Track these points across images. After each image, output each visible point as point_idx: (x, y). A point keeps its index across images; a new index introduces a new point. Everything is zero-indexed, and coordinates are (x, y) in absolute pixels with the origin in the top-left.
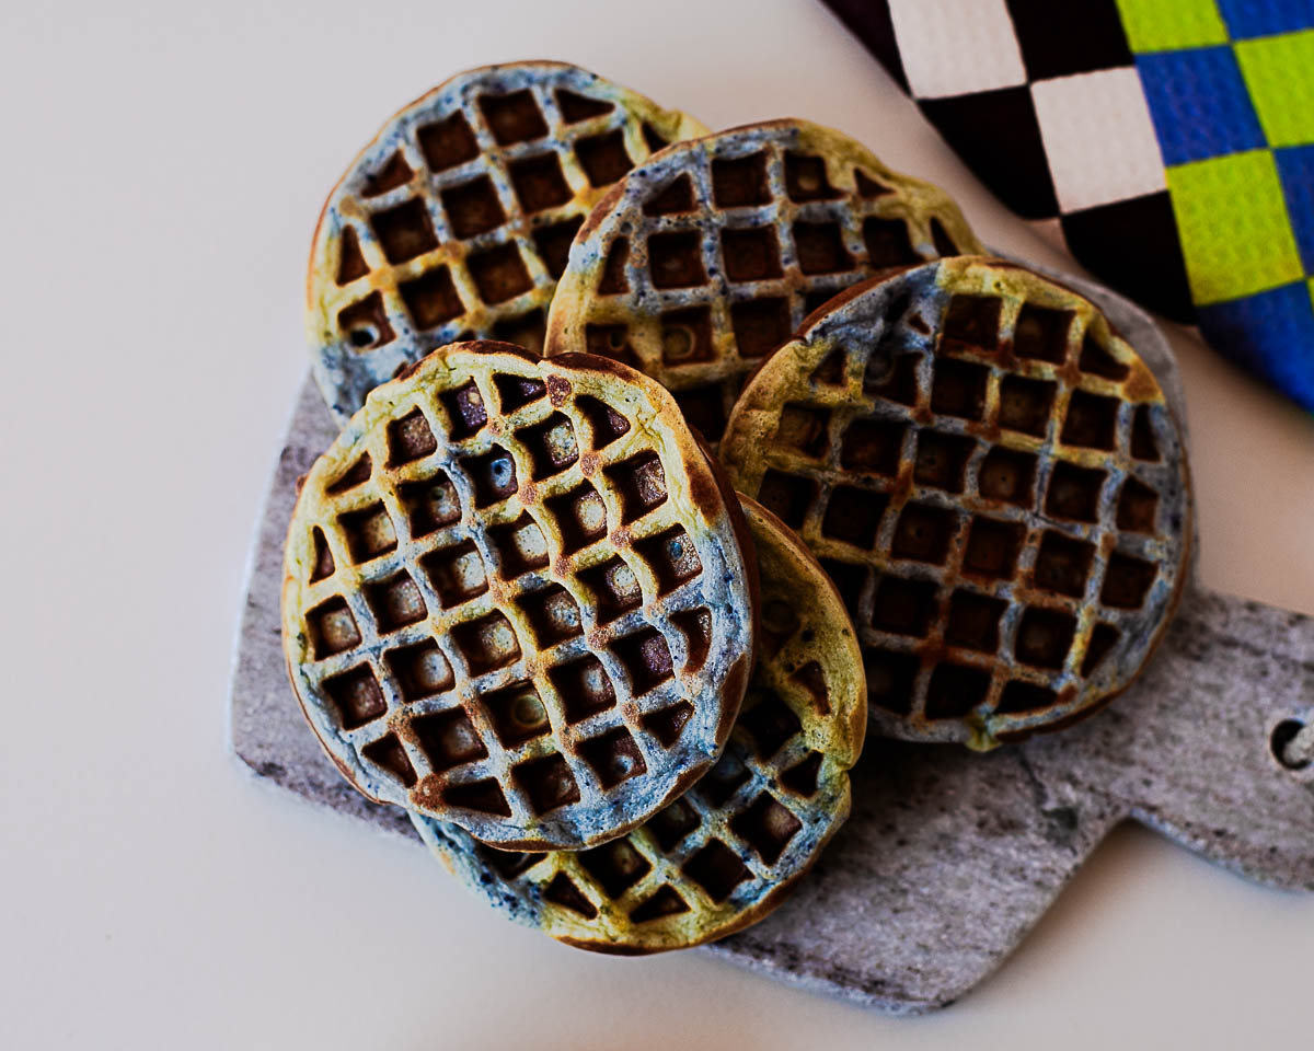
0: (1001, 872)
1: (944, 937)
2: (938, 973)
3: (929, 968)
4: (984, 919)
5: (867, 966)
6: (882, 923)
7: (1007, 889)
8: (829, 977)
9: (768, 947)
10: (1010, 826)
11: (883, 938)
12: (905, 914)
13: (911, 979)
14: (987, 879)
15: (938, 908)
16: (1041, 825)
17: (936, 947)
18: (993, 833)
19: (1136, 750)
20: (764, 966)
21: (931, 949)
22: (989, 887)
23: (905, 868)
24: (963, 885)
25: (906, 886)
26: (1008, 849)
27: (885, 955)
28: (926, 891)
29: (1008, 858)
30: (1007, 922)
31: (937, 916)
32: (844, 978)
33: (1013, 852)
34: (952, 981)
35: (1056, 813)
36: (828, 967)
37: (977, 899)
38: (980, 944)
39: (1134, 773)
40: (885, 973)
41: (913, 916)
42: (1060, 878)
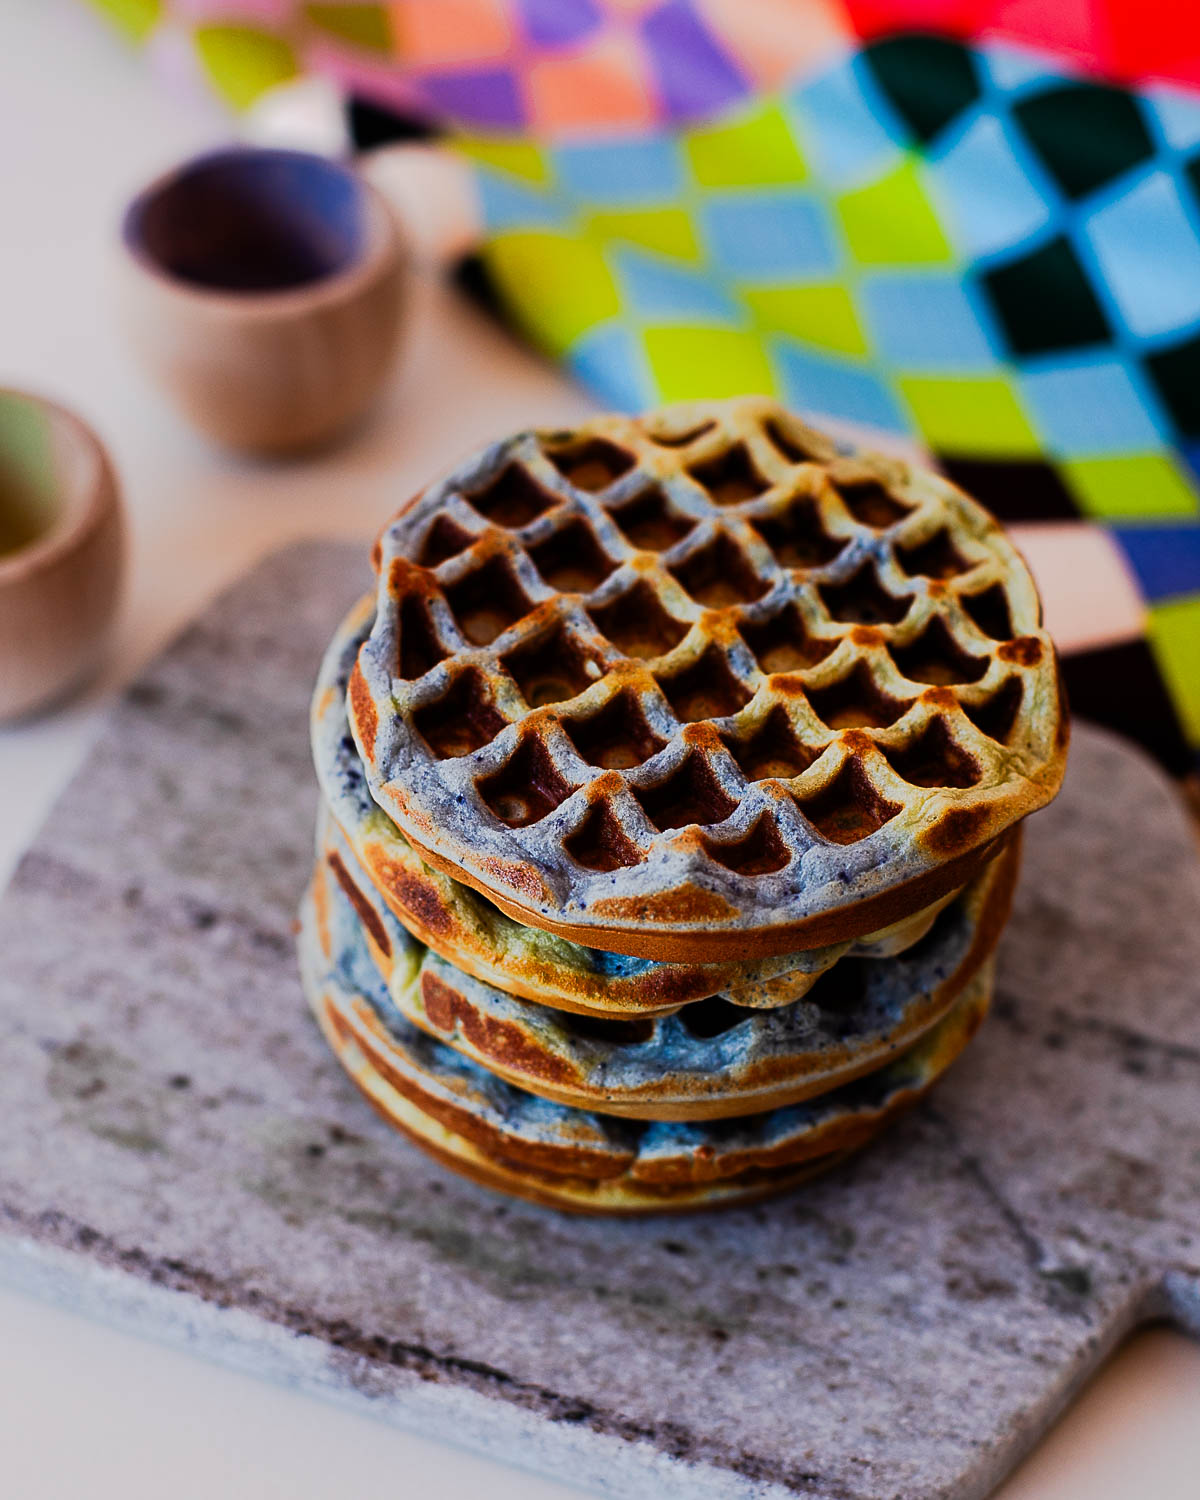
0: (983, 1344)
1: (904, 1421)
2: (897, 1467)
3: (883, 1460)
4: (962, 1399)
5: (792, 1455)
6: (813, 1402)
7: (992, 1362)
8: (735, 1468)
9: (646, 1427)
10: (993, 1289)
11: (815, 1421)
12: (847, 1392)
13: (857, 1474)
14: (962, 1350)
15: (892, 1383)
16: (1036, 1287)
17: (892, 1434)
18: (968, 1296)
19: (1166, 1203)
20: (640, 1452)
21: (885, 1437)
22: (967, 1361)
23: (844, 1335)
24: (928, 1357)
25: (846, 1356)
26: (990, 1315)
27: (817, 1442)
28: (875, 1364)
29: (992, 1326)
30: (996, 1406)
31: (893, 1395)
32: (758, 1469)
33: (1000, 1320)
34: (918, 1477)
35: (1059, 1275)
36: (734, 1455)
37: (950, 1376)
38: (958, 1431)
39: (1166, 1231)
40: (817, 1465)
41: (858, 1394)
42: (1069, 1352)
